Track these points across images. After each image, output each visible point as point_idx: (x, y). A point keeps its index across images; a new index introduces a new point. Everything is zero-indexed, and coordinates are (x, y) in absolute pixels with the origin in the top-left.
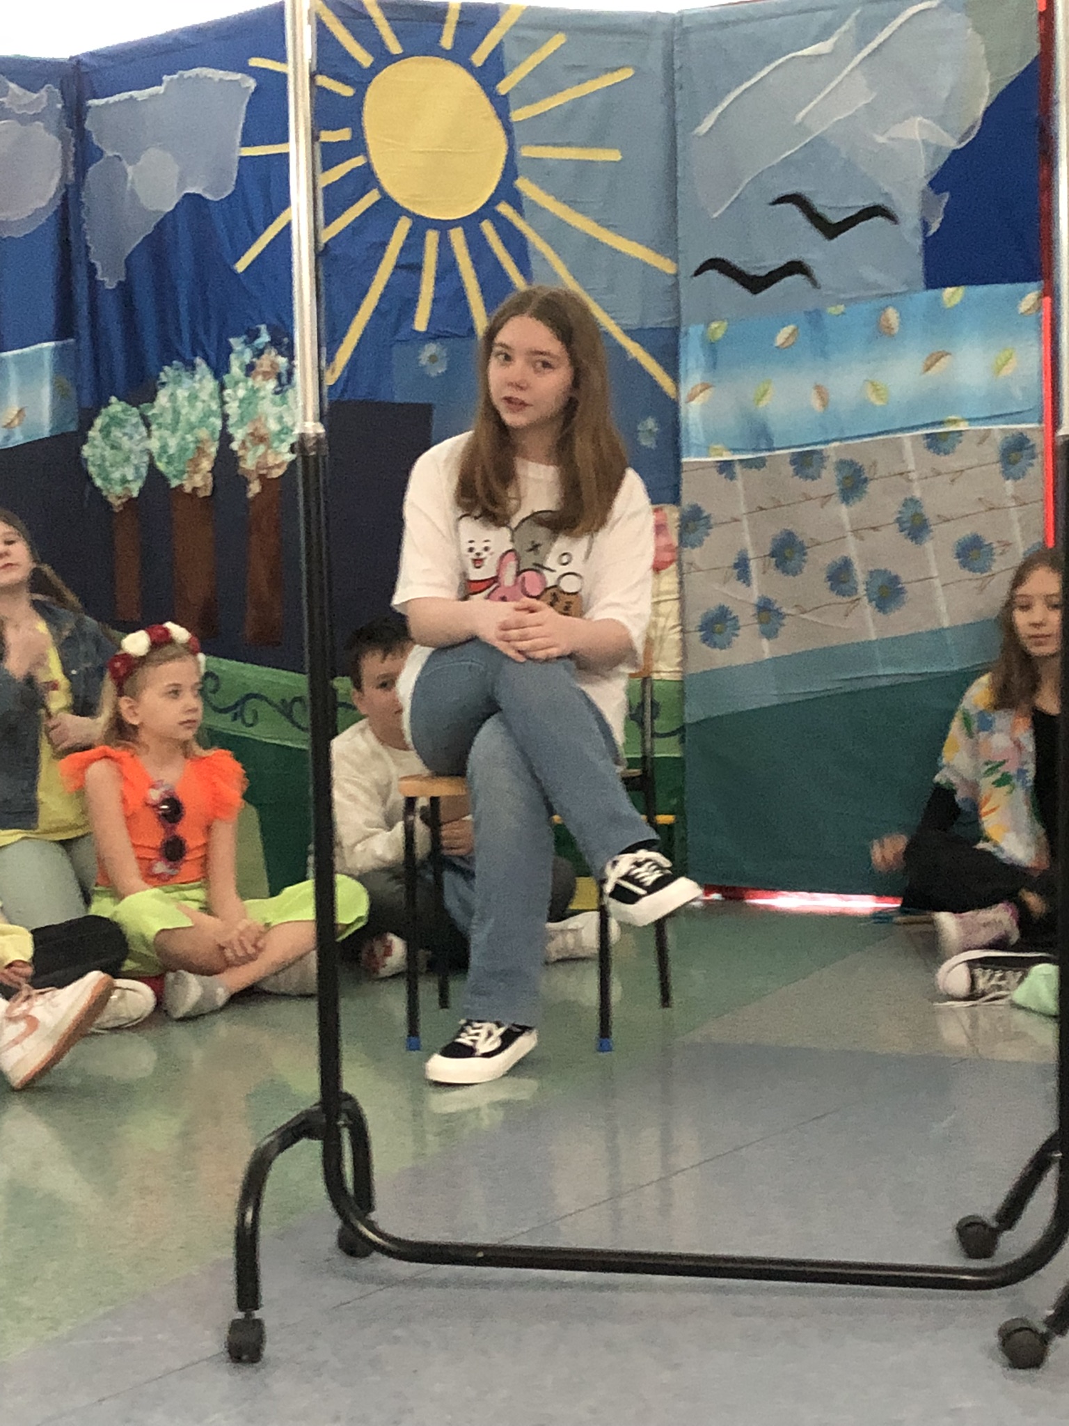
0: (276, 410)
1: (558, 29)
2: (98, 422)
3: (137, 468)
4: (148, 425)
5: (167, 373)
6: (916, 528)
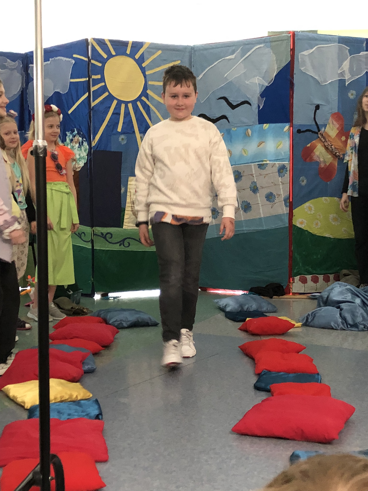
1: (160, 49)
6: (255, 190)
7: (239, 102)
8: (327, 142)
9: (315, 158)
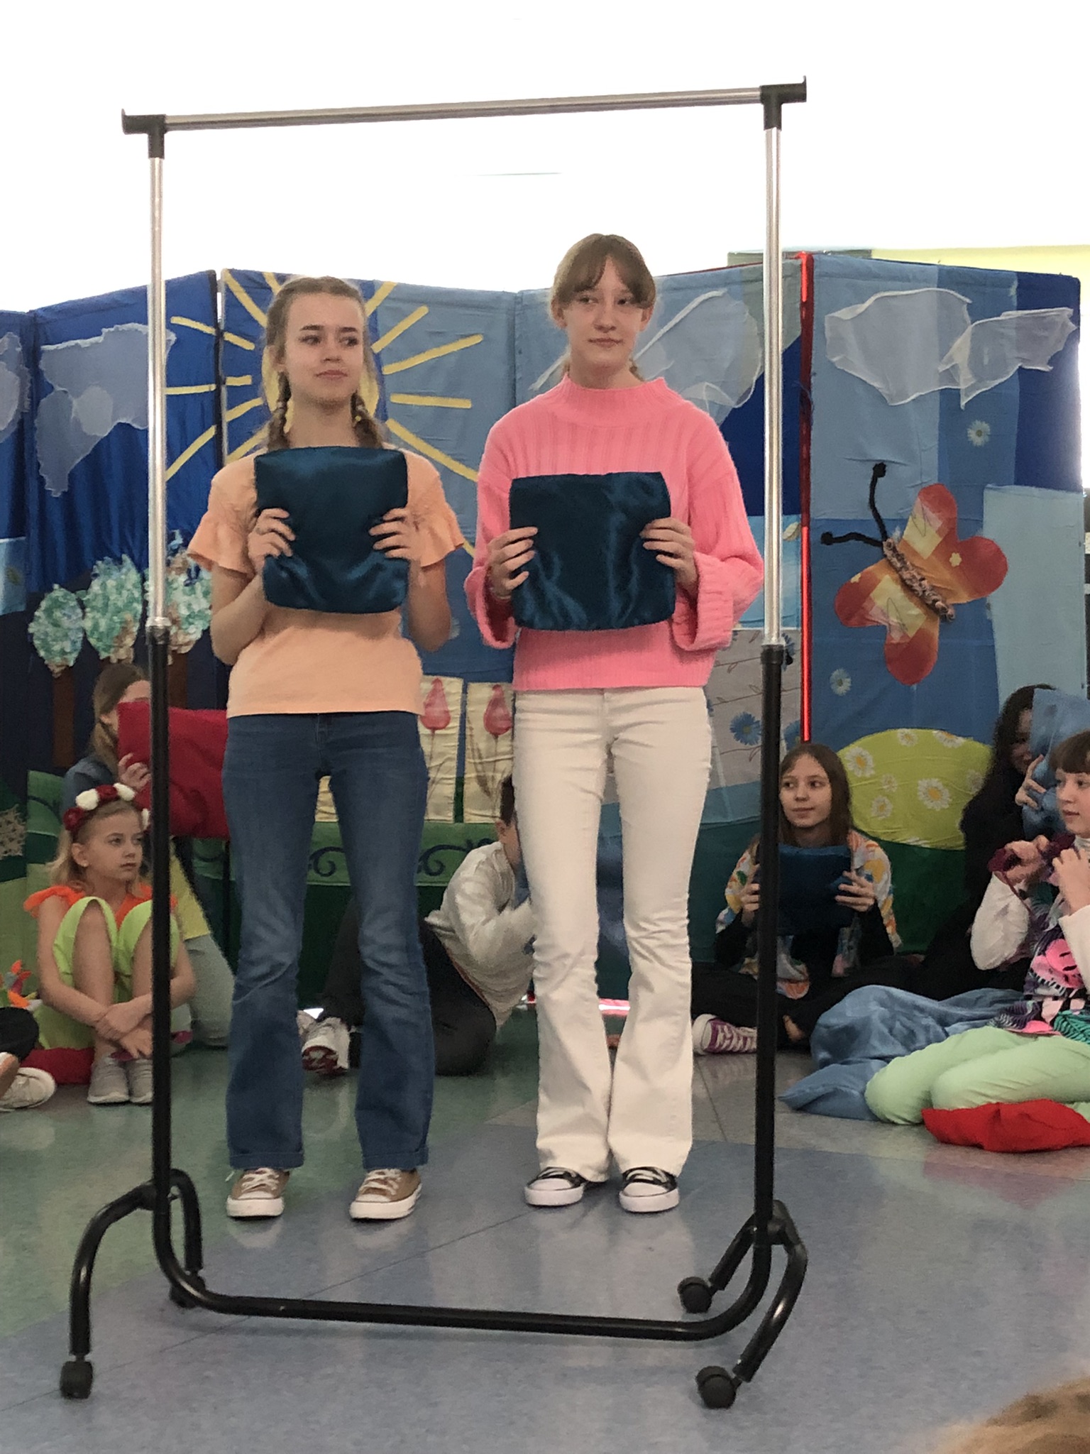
0: (186, 598)
1: (422, 303)
2: (44, 604)
3: (74, 642)
4: (83, 608)
5: (100, 566)
8: (907, 569)
9: (875, 614)
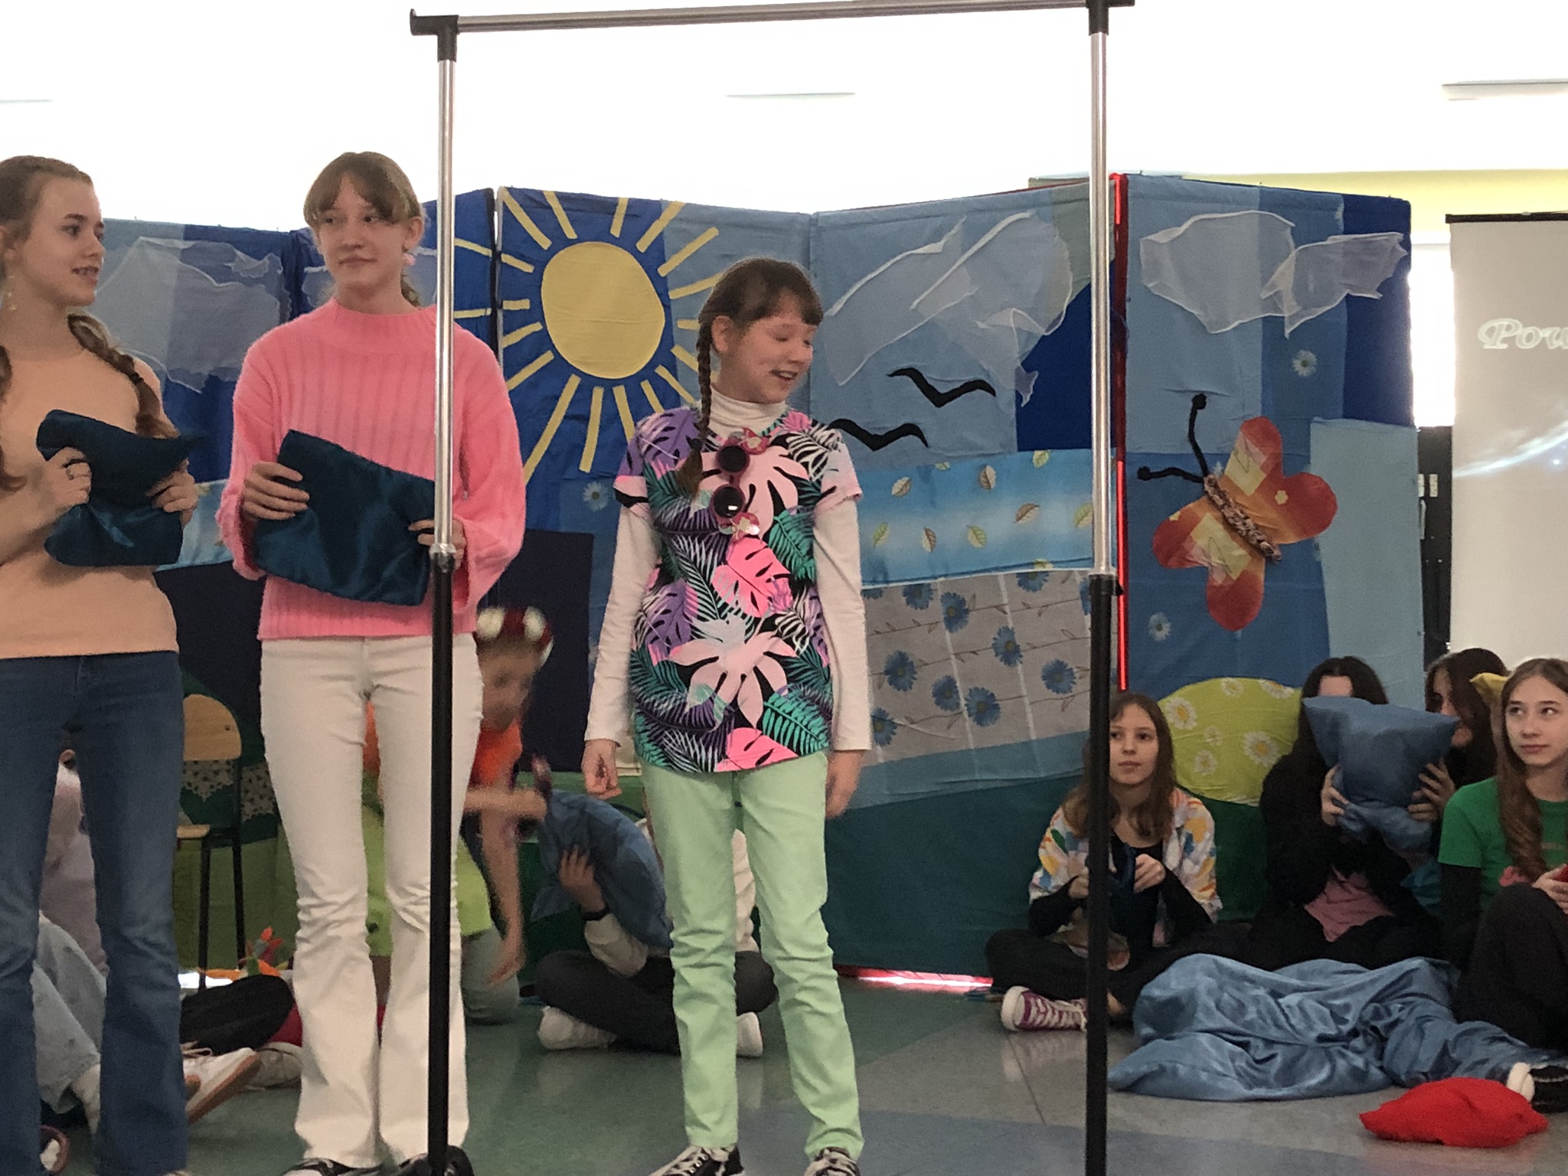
1: (712, 223)
6: (1009, 652)
7: (958, 385)
9: (1196, 555)
